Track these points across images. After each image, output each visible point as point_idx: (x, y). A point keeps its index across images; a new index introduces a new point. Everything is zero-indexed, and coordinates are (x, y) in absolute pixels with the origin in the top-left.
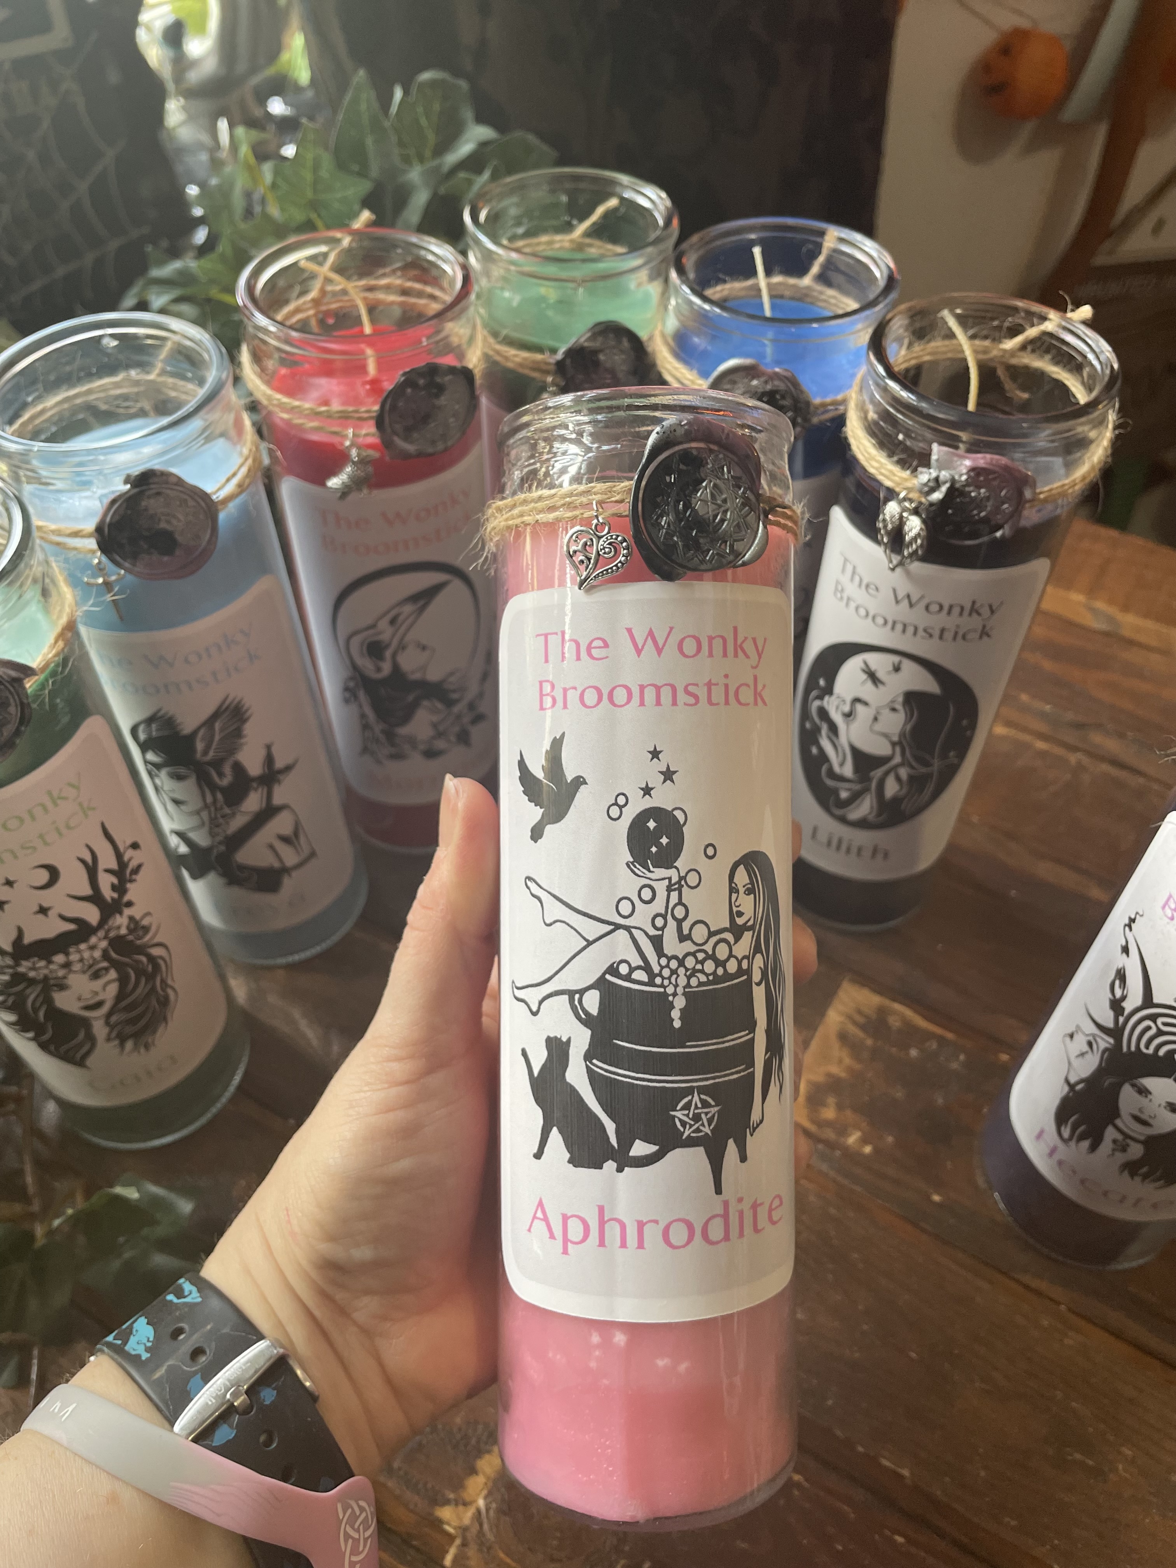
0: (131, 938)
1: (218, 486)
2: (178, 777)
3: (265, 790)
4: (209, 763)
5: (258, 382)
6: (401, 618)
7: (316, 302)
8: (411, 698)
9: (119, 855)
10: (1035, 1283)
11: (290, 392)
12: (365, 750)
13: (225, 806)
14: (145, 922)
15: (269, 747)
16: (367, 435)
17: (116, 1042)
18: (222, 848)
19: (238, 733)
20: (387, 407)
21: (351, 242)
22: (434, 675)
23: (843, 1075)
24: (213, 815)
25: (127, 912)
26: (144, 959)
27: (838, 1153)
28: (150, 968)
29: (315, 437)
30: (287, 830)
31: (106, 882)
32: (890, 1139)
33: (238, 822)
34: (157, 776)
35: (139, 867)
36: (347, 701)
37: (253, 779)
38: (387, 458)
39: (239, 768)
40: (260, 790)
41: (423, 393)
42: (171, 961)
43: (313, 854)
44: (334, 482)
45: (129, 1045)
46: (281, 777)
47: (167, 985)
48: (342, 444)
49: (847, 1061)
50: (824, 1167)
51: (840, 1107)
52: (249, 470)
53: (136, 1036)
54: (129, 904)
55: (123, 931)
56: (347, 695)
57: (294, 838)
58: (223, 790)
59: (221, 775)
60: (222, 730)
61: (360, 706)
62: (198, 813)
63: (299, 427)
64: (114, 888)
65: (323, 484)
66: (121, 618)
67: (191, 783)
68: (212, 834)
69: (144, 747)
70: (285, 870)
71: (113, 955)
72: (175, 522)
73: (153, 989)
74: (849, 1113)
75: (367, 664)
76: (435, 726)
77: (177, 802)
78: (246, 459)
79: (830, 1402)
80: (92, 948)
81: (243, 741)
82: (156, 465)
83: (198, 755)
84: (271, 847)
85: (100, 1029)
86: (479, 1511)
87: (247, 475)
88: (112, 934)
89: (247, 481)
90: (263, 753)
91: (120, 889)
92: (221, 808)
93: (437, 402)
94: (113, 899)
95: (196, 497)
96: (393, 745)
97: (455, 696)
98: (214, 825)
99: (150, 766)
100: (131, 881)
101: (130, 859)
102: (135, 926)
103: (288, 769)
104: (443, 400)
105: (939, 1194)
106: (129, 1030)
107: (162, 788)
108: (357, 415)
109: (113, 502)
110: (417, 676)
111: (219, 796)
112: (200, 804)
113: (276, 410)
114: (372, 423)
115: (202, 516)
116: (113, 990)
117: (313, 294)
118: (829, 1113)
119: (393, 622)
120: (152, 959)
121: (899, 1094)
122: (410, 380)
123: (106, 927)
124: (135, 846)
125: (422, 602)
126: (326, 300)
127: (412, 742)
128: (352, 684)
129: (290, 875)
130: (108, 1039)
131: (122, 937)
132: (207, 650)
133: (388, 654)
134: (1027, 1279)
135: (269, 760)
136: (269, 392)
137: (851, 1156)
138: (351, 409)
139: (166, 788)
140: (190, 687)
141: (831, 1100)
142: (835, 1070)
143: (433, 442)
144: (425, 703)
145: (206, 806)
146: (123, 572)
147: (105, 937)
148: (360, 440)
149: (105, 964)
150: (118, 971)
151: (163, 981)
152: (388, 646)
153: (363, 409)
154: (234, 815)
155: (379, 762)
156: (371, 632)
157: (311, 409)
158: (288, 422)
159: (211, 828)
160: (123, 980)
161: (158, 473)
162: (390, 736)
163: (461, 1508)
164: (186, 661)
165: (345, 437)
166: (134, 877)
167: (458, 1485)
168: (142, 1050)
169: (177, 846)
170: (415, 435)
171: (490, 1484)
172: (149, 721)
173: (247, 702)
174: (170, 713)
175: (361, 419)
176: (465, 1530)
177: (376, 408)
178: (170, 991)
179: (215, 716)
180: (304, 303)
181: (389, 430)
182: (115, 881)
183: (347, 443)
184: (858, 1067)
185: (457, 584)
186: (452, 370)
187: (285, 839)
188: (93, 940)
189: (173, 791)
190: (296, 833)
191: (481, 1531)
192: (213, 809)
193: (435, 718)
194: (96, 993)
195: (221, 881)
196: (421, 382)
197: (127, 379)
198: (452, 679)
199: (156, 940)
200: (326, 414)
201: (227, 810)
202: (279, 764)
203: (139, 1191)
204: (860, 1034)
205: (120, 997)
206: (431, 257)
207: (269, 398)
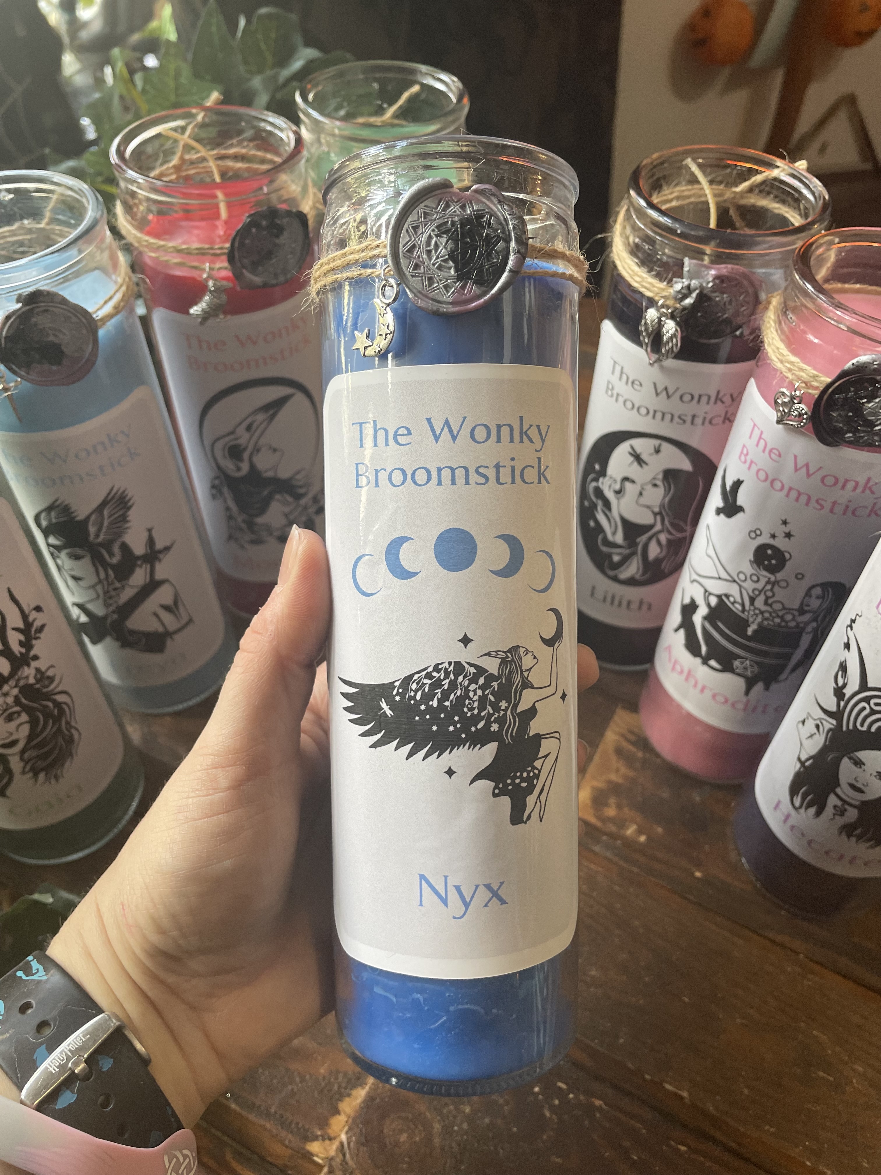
0: (38, 686)
1: (97, 307)
2: (77, 557)
3: (148, 567)
4: (101, 545)
5: (129, 227)
6: (255, 426)
7: (177, 168)
8: (266, 492)
9: (25, 616)
10: (779, 938)
11: (157, 235)
12: (230, 537)
13: (116, 581)
14: (50, 673)
15: (150, 530)
16: (220, 269)
17: (31, 775)
18: (115, 616)
19: (124, 519)
20: (236, 244)
21: (203, 118)
22: (284, 474)
23: (620, 781)
24: (106, 589)
25: (34, 664)
26: (50, 704)
27: (619, 842)
28: (56, 712)
29: (178, 273)
30: (168, 601)
31: (14, 639)
32: (660, 830)
33: (127, 594)
34: (58, 557)
35: (43, 627)
36: (214, 497)
37: (139, 558)
38: (238, 288)
39: (125, 548)
40: (144, 566)
41: (265, 232)
42: (74, 707)
43: (190, 621)
44: (195, 310)
45: (42, 776)
46: (161, 556)
47: (71, 727)
48: (201, 276)
49: (623, 770)
50: (609, 854)
51: (619, 807)
52: (124, 296)
53: (47, 769)
54: (36, 658)
55: (31, 681)
56: (214, 491)
57: (174, 607)
58: (113, 567)
59: (111, 554)
60: (110, 517)
61: (225, 501)
62: (93, 587)
63: (166, 264)
64: (21, 644)
65: (187, 313)
66: (20, 420)
67: (86, 561)
68: (107, 606)
69: (46, 533)
70: (167, 634)
71: (24, 701)
72: (62, 337)
73: (59, 731)
74: (626, 810)
75: (228, 465)
76: (286, 515)
77: (76, 578)
78: (121, 286)
79: (622, 1041)
80: (6, 695)
81: (127, 525)
82: (43, 286)
83: (92, 538)
84: (156, 614)
85: (16, 765)
86: (342, 1144)
87: (122, 300)
88: (22, 683)
89: (122, 304)
90: (146, 535)
91: (27, 645)
92: (112, 583)
93: (277, 241)
94: (21, 653)
95: (79, 315)
96: (253, 532)
97: (301, 491)
98: (107, 597)
99: (52, 549)
100: (37, 638)
101: (34, 620)
102: (40, 674)
103: (167, 549)
104: (283, 239)
105: (700, 872)
106: (40, 764)
107: (63, 567)
108: (211, 252)
109: (8, 318)
110: (270, 474)
111: (111, 572)
112: (95, 580)
113: (146, 250)
114: (224, 258)
115: (84, 332)
116: (25, 730)
117: (175, 161)
118: (611, 812)
119: (249, 428)
120: (57, 704)
121: (665, 794)
122: (254, 223)
123: (16, 677)
124: (38, 609)
125: (271, 412)
126: (185, 167)
127: (269, 529)
128: (217, 482)
129: (172, 639)
130: (23, 773)
131: (32, 685)
132: (94, 447)
133: (246, 455)
134: (771, 935)
135: (151, 541)
136: (139, 235)
137: (630, 844)
138: (207, 246)
139: (66, 567)
140: (82, 479)
141: (612, 801)
142: (613, 777)
143: (276, 275)
144: (278, 496)
145: (100, 581)
146: (19, 379)
147: (16, 686)
148: (215, 273)
149: (17, 709)
150: (28, 714)
151: (68, 723)
152: (245, 449)
153: (217, 247)
154: (123, 587)
155: (242, 547)
156: (231, 437)
157: (174, 247)
158: (156, 259)
159: (105, 601)
160: (33, 722)
161: (45, 293)
162: (251, 525)
163: (327, 1142)
164: (77, 456)
165: (203, 270)
166: (38, 635)
167: (324, 1124)
168: (53, 781)
169: (78, 618)
170: (260, 268)
171: (350, 1121)
172: (49, 509)
173: (130, 493)
174: (66, 503)
175: (215, 255)
176: (331, 1159)
177: (228, 245)
178: (74, 731)
179: (104, 504)
180: (168, 169)
181: (239, 264)
182: (22, 638)
183: (205, 276)
184: (631, 774)
185: (299, 397)
186: (289, 213)
187: (167, 608)
188: (6, 688)
189: (72, 569)
190: (176, 603)
191: (344, 1161)
192: (105, 583)
193: (287, 509)
194: (11, 734)
195: (117, 644)
196: (264, 223)
197: (21, 228)
198: (298, 477)
199: (59, 689)
200: (186, 251)
201: (117, 585)
202: (159, 546)
203: (53, 897)
204: (633, 749)
205: (31, 737)
206: (269, 128)
207: (139, 241)
